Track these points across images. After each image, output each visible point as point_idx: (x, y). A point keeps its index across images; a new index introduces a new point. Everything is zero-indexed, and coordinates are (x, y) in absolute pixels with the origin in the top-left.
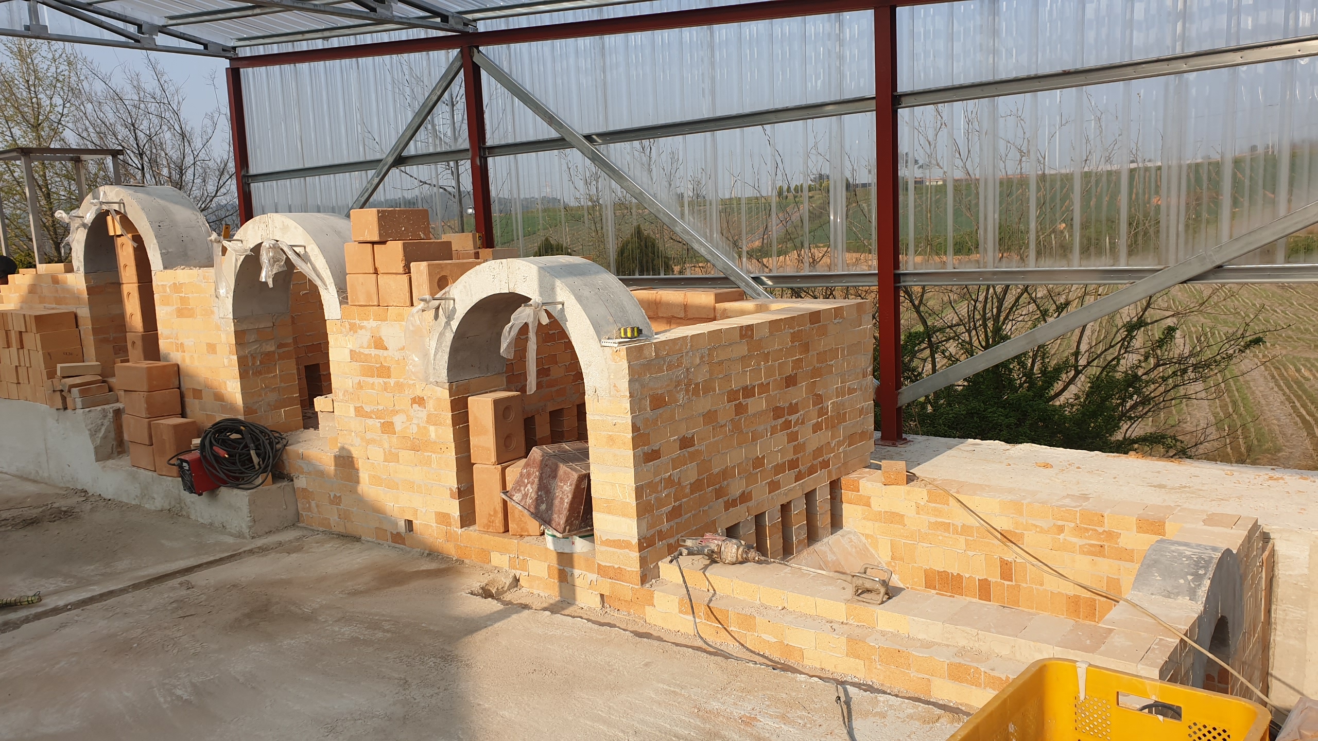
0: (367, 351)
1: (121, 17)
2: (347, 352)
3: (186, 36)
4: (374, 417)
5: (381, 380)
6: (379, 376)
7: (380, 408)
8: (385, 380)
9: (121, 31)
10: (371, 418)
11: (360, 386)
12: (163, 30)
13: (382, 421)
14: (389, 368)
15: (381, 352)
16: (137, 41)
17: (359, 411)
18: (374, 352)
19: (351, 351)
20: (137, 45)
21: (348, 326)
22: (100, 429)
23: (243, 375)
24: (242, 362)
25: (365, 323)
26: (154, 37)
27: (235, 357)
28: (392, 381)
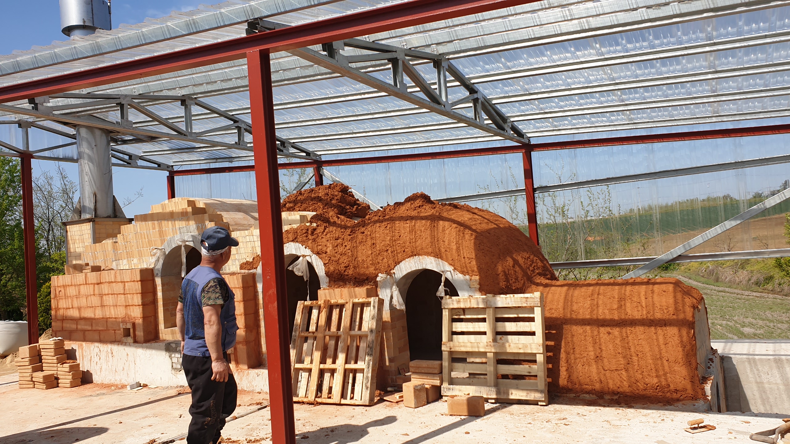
1: (123, 152)
3: (151, 161)
9: (122, 159)
12: (142, 158)
16: (128, 163)
26: (137, 161)
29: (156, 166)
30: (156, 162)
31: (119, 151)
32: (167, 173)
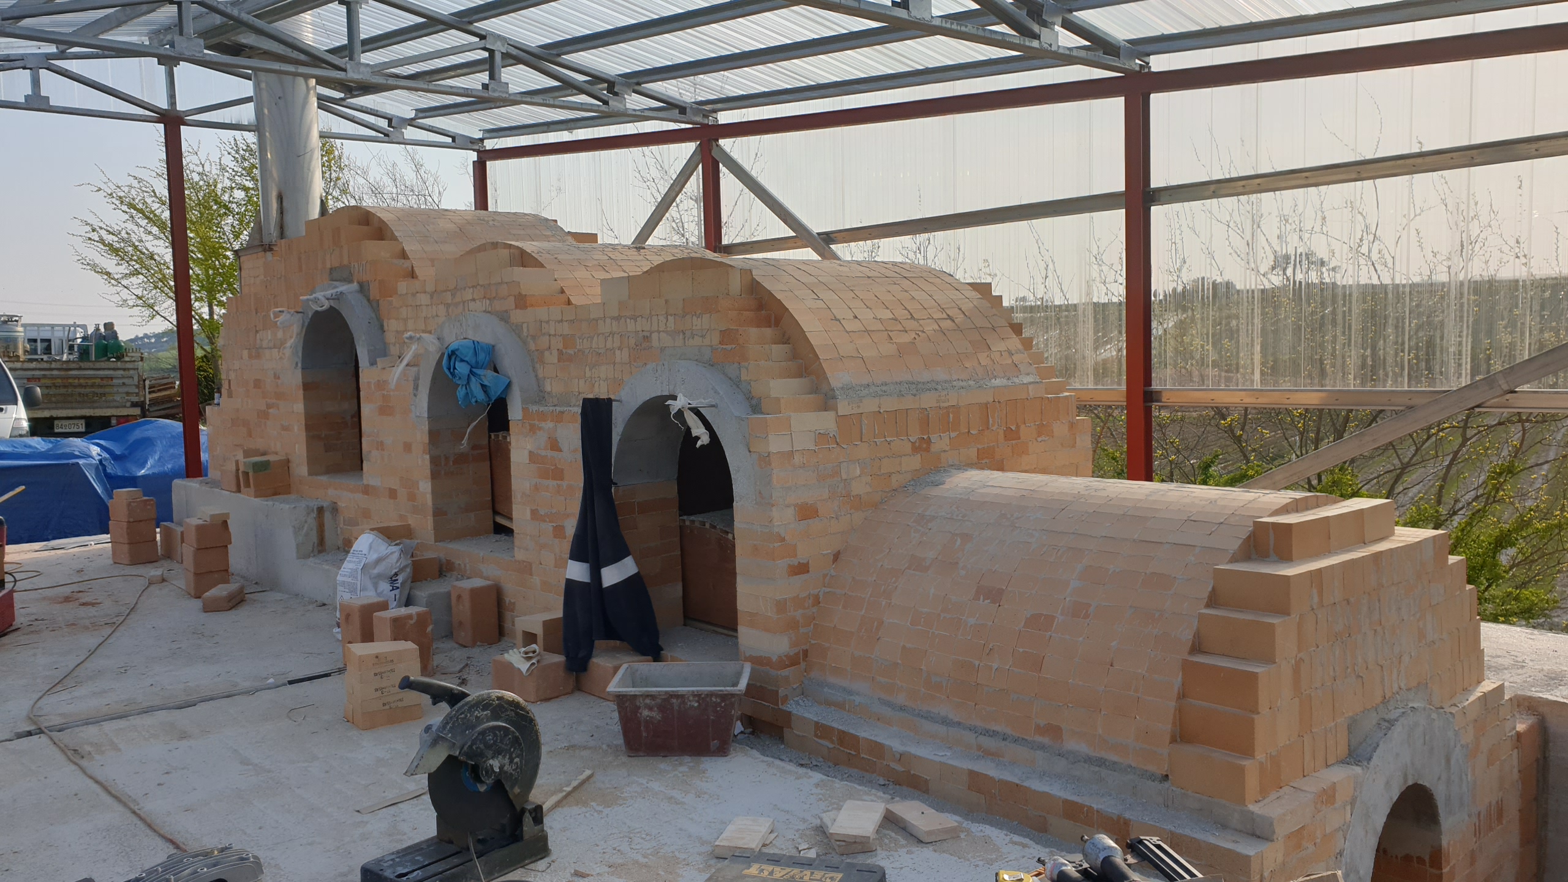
0: (543, 453)
1: (372, 112)
2: (526, 453)
3: (434, 129)
4: (548, 520)
5: (555, 483)
6: (554, 478)
7: (554, 511)
8: (559, 482)
9: (371, 126)
10: (545, 521)
11: (536, 488)
12: (411, 122)
13: (554, 525)
14: (562, 470)
15: (555, 454)
16: (386, 135)
17: (534, 513)
18: (550, 453)
19: (530, 452)
20: (386, 139)
21: (528, 427)
22: (303, 527)
23: (435, 475)
24: (435, 461)
25: (543, 424)
26: (403, 130)
27: (428, 457)
28: (565, 484)
29: (450, 140)
30: (450, 134)
31: (364, 109)
32: (473, 156)
